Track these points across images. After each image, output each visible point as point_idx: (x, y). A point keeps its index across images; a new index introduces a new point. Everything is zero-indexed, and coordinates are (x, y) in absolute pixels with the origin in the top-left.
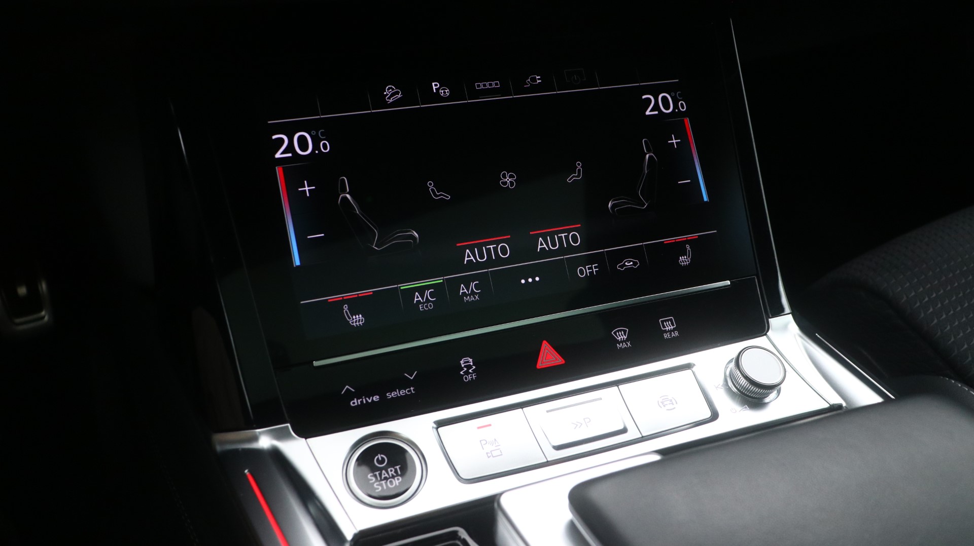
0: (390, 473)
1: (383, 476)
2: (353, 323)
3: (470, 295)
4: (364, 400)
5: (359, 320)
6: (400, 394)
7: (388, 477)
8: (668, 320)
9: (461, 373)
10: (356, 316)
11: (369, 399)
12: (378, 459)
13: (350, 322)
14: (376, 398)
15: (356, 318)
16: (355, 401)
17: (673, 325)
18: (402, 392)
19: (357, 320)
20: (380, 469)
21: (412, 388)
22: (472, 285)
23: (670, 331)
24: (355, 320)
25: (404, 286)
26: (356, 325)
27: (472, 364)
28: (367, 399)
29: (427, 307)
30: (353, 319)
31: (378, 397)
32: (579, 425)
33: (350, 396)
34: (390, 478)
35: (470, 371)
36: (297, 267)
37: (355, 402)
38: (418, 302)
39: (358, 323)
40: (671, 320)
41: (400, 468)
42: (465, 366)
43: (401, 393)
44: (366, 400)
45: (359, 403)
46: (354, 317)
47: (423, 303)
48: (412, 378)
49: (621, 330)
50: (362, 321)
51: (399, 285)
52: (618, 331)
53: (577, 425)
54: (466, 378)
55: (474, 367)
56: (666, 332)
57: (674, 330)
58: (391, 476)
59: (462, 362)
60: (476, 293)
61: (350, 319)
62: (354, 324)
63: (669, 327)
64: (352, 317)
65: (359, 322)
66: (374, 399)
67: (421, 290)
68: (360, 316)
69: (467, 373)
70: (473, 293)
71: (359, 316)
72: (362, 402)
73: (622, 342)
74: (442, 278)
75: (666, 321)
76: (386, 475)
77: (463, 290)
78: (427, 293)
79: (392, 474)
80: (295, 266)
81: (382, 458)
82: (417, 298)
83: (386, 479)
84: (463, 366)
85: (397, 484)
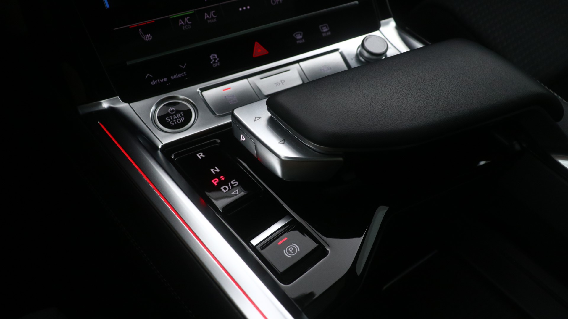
0: (178, 116)
1: (174, 118)
2: (146, 39)
3: (211, 19)
4: (159, 81)
5: (149, 37)
6: (178, 76)
7: (177, 118)
8: (324, 26)
9: (211, 62)
10: (147, 35)
11: (162, 80)
12: (170, 110)
13: (144, 39)
14: (165, 80)
15: (147, 36)
16: (154, 82)
17: (327, 28)
18: (179, 75)
19: (148, 37)
20: (173, 115)
21: (185, 73)
22: (212, 13)
23: (326, 32)
24: (147, 38)
25: (173, 16)
26: (148, 40)
27: (216, 57)
28: (161, 80)
29: (187, 27)
30: (146, 37)
31: (166, 79)
32: (279, 84)
33: (151, 79)
34: (178, 118)
35: (216, 61)
36: (108, 9)
37: (154, 83)
38: (182, 25)
39: (148, 39)
40: (326, 26)
41: (183, 113)
42: (213, 59)
43: (179, 76)
44: (160, 81)
45: (156, 83)
46: (146, 36)
47: (185, 25)
48: (184, 67)
49: (298, 34)
50: (151, 38)
51: (169, 16)
52: (297, 34)
53: (277, 84)
54: (214, 65)
55: (218, 59)
56: (323, 32)
57: (328, 31)
58: (178, 117)
59: (211, 57)
60: (214, 18)
61: (143, 37)
62: (147, 40)
63: (325, 30)
64: (145, 35)
65: (149, 38)
66: (164, 80)
67: (183, 18)
68: (149, 35)
69: (214, 62)
70: (212, 18)
71: (148, 35)
72: (157, 82)
73: (300, 39)
74: (193, 10)
75: (323, 26)
76: (176, 117)
77: (206, 16)
78: (186, 19)
79: (179, 117)
80: (106, 8)
81: (172, 109)
82: (181, 23)
83: (176, 119)
84: (212, 59)
85: (182, 121)
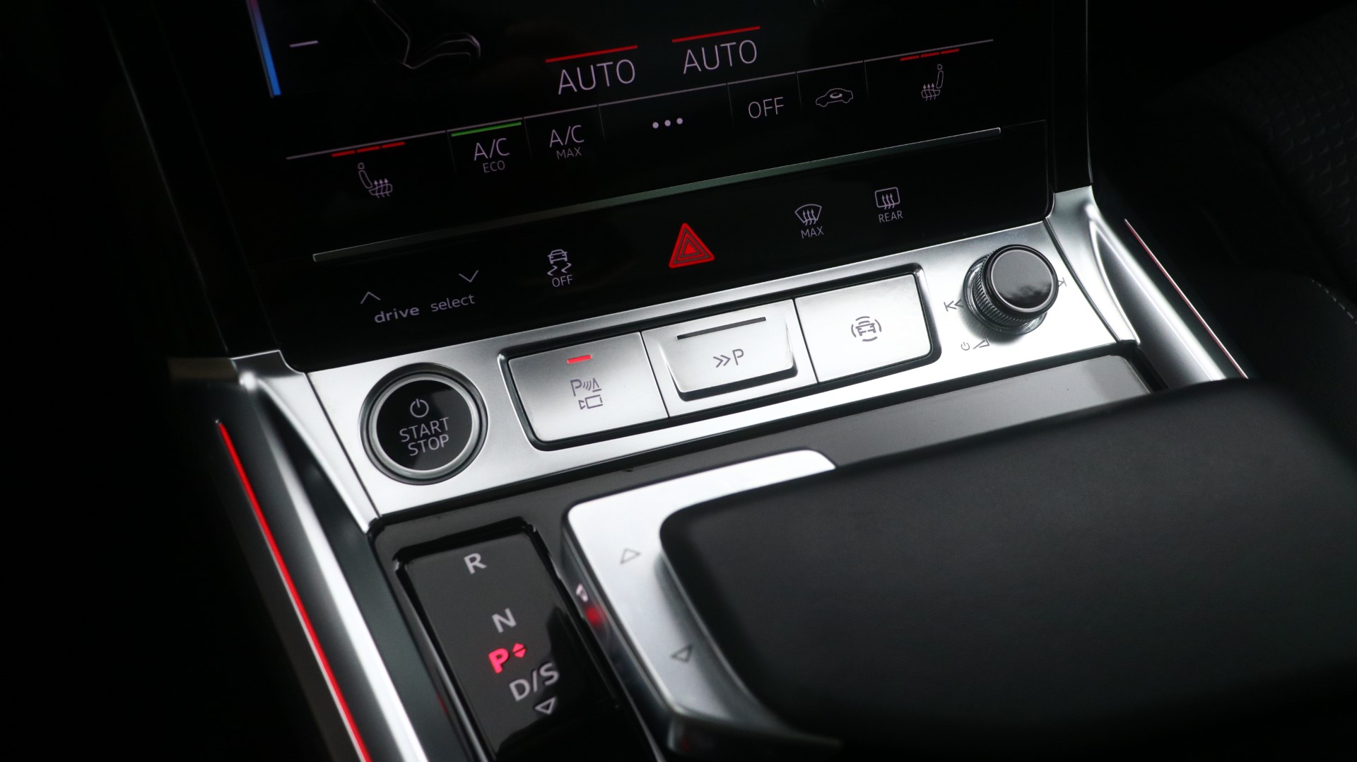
0: (433, 428)
1: (422, 433)
2: (374, 192)
3: (566, 148)
4: (396, 313)
5: (385, 187)
6: (451, 305)
7: (429, 434)
8: (888, 192)
9: (549, 273)
10: (378, 182)
11: (404, 313)
12: (416, 405)
13: (370, 191)
14: (414, 311)
15: (379, 185)
16: (382, 315)
17: (896, 200)
18: (455, 303)
19: (381, 187)
20: (419, 422)
21: (470, 297)
22: (571, 131)
23: (890, 210)
24: (377, 188)
25: (457, 133)
26: (380, 196)
27: (566, 259)
28: (401, 312)
29: (495, 166)
30: (374, 186)
31: (417, 310)
32: (725, 360)
33: (374, 308)
34: (432, 435)
35: (563, 270)
36: (276, 97)
37: (382, 317)
38: (481, 158)
39: (382, 193)
40: (894, 192)
41: (448, 420)
42: (555, 263)
43: (453, 303)
44: (399, 314)
45: (388, 319)
46: (376, 183)
47: (490, 161)
48: (470, 281)
49: (809, 208)
50: (389, 190)
51: (449, 131)
52: (805, 209)
53: (722, 361)
54: (556, 282)
55: (570, 265)
56: (882, 211)
57: (895, 209)
58: (433, 432)
59: (550, 256)
60: (577, 145)
61: (369, 185)
62: (377, 194)
63: (889, 204)
64: (373, 183)
65: (384, 191)
66: (412, 312)
67: (486, 139)
68: (386, 181)
69: (558, 273)
70: (571, 144)
71: (383, 181)
72: (392, 317)
73: (809, 227)
74: (521, 118)
75: (884, 193)
76: (427, 431)
77: (555, 139)
78: (496, 144)
79: (435, 430)
80: (272, 96)
81: (421, 403)
82: (479, 152)
83: (426, 436)
84: (552, 262)
85: (443, 446)
